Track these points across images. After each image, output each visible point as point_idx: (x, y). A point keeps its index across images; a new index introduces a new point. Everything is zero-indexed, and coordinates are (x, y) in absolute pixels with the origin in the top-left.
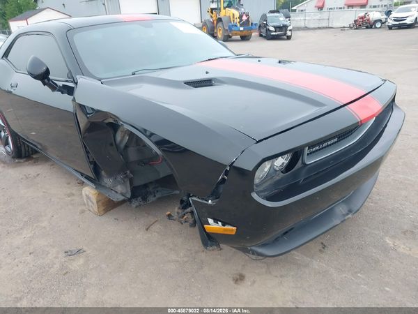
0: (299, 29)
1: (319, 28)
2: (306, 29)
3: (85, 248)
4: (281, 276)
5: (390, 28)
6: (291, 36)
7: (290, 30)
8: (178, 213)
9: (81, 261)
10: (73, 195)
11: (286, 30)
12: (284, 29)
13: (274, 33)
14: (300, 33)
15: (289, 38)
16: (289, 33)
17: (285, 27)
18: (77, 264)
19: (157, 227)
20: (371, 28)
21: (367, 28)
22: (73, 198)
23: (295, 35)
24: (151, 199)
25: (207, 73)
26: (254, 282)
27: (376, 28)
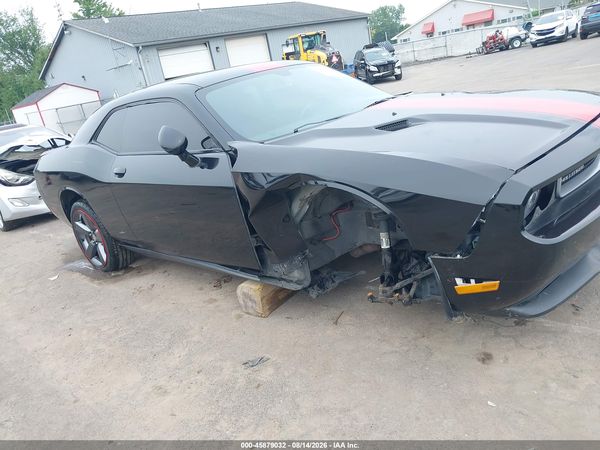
0: (407, 64)
1: (435, 59)
2: (417, 63)
3: (267, 356)
4: (539, 348)
5: (534, 45)
6: (401, 75)
7: (399, 67)
8: (384, 292)
9: (270, 370)
10: (215, 300)
11: (393, 68)
12: (390, 67)
13: (378, 75)
14: (412, 70)
15: (398, 78)
16: (397, 71)
17: (392, 64)
18: (266, 374)
19: (346, 319)
20: (507, 49)
21: (501, 50)
22: (217, 304)
23: (406, 72)
24: (330, 286)
25: (394, 114)
26: (506, 359)
27: (514, 48)
